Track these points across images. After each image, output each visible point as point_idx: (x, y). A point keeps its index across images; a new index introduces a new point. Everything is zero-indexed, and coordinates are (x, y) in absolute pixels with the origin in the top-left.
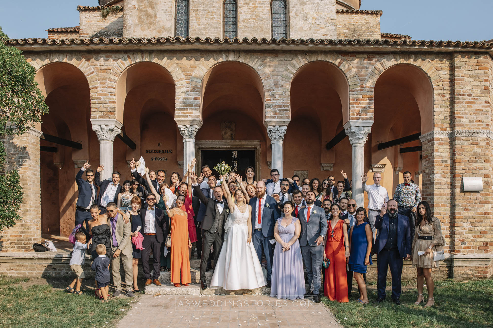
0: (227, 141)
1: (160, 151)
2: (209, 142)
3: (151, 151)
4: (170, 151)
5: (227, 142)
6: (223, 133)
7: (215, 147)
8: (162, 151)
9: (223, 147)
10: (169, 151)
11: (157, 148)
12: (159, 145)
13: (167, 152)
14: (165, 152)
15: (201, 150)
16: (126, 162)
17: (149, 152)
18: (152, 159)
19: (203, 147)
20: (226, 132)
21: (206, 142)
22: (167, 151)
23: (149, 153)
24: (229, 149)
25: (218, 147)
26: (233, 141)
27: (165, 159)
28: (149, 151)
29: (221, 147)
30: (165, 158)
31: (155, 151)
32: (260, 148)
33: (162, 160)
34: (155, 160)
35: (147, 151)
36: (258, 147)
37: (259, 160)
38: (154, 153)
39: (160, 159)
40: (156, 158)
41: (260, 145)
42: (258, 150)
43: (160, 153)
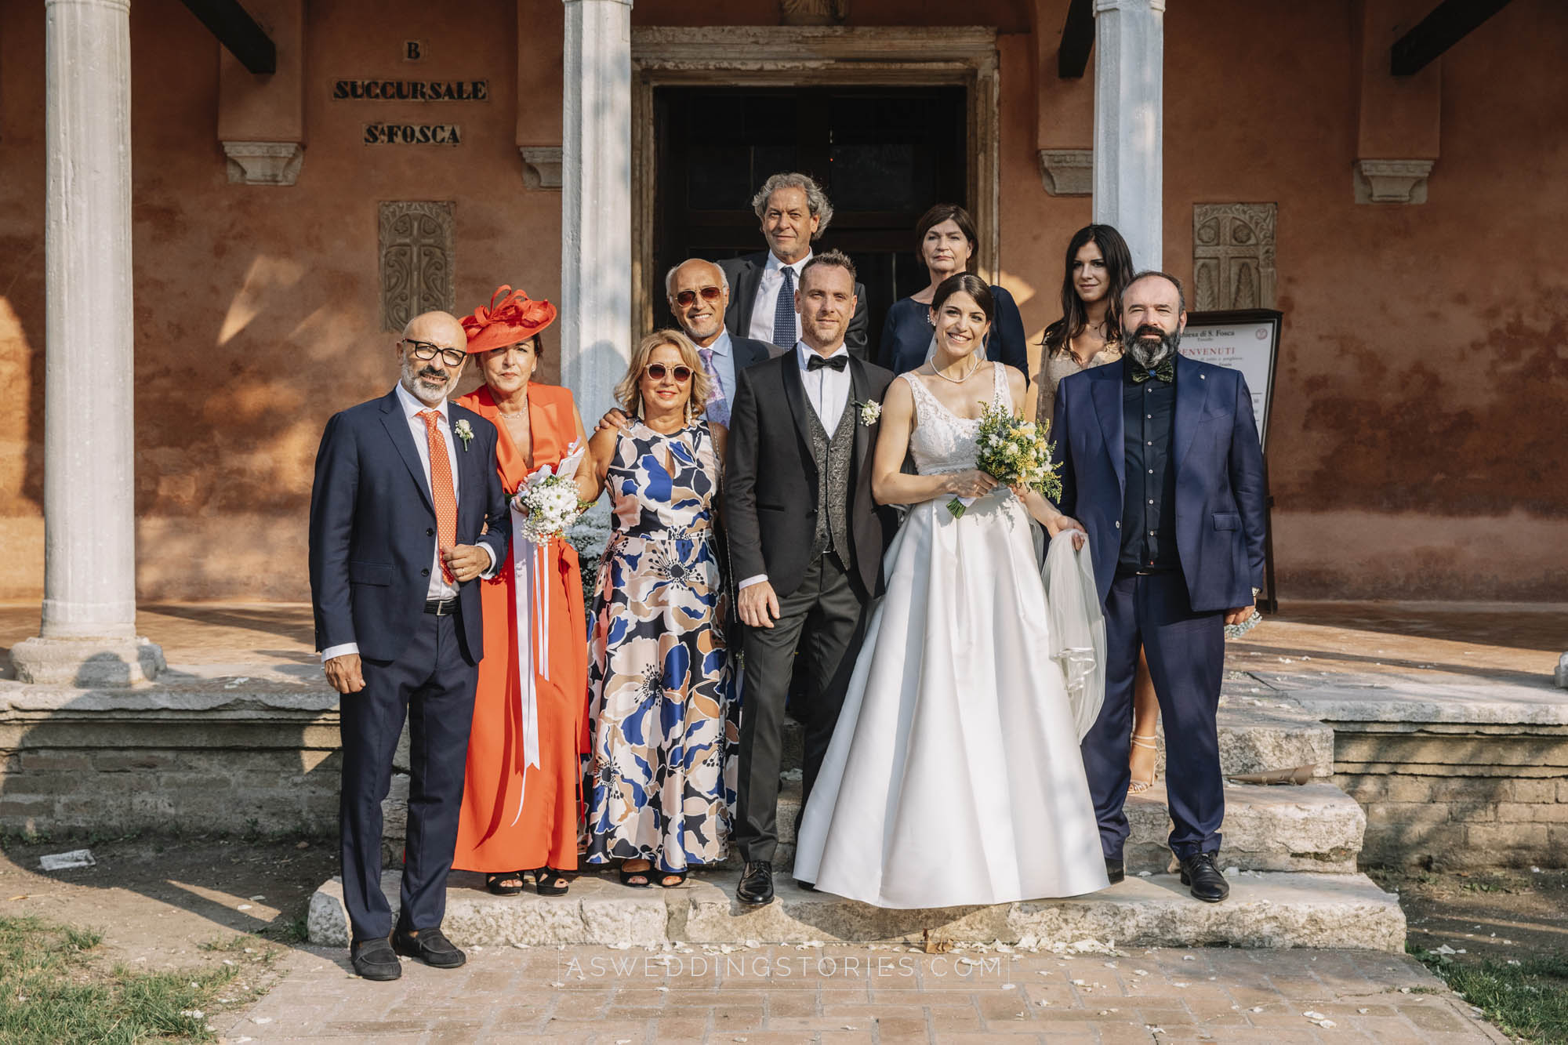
0: (808, 31)
1: (416, 90)
2: (699, 38)
3: (368, 89)
4: (476, 91)
5: (805, 40)
7: (737, 65)
8: (428, 91)
9: (780, 65)
10: (468, 88)
11: (405, 73)
12: (414, 52)
13: (456, 92)
14: (449, 93)
15: (655, 84)
16: (219, 147)
17: (356, 96)
18: (372, 135)
19: (670, 65)
21: (686, 39)
22: (460, 85)
23: (350, 100)
24: (815, 82)
25: (753, 66)
26: (840, 30)
27: (447, 134)
28: (354, 85)
29: (769, 66)
30: (448, 129)
31: (390, 90)
32: (996, 76)
33: (427, 139)
34: (385, 138)
35: (339, 86)
36: (988, 69)
37: (989, 142)
38: (381, 100)
39: (418, 134)
40: (390, 128)
41: (998, 53)
42: (986, 85)
43: (420, 99)
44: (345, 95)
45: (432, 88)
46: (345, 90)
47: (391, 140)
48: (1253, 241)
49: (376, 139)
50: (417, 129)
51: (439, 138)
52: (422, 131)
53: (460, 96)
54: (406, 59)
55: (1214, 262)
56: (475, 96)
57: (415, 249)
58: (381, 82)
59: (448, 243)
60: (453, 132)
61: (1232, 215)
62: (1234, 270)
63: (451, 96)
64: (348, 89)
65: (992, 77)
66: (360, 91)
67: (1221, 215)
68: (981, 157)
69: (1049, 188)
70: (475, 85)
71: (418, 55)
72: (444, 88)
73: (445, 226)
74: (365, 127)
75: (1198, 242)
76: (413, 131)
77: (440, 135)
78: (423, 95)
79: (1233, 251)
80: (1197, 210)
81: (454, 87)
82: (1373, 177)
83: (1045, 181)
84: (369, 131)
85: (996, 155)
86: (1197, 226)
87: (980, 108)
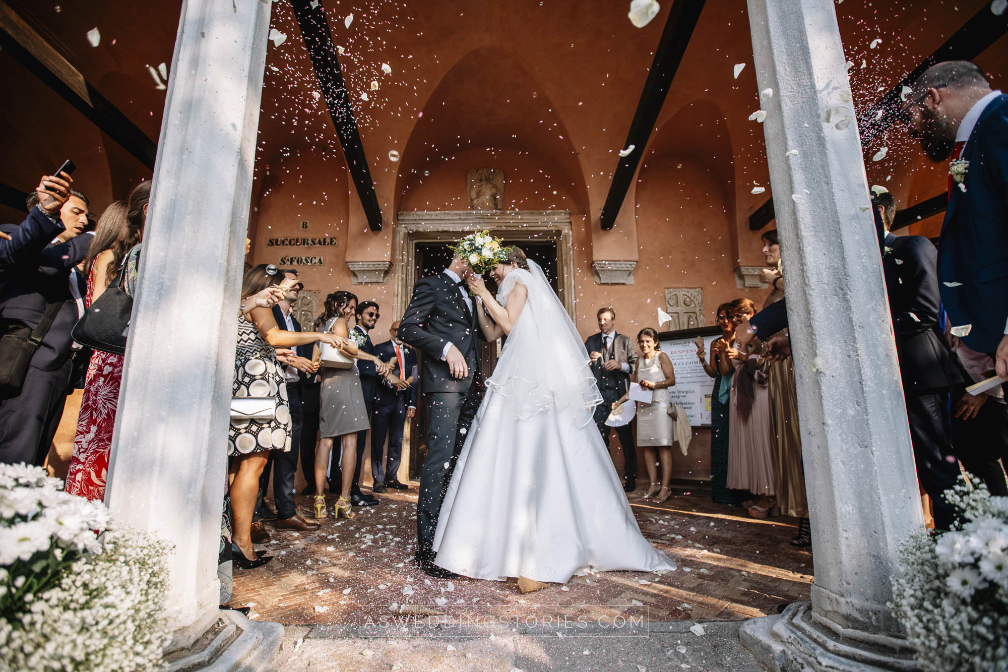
0: (485, 213)
1: (304, 242)
2: (434, 217)
3: (283, 242)
4: (331, 241)
6: (473, 194)
7: (452, 229)
8: (310, 242)
10: (328, 240)
11: (300, 234)
12: (305, 226)
13: (323, 242)
14: (320, 242)
15: (415, 241)
17: (277, 244)
18: (283, 262)
20: (480, 191)
21: (429, 217)
22: (325, 240)
23: (275, 246)
25: (459, 230)
26: (499, 212)
27: (317, 260)
28: (277, 240)
30: (318, 258)
31: (293, 242)
32: (571, 233)
33: (308, 262)
34: (289, 263)
35: (270, 241)
36: (566, 230)
37: (568, 262)
38: (289, 246)
39: (304, 261)
40: (292, 259)
41: (571, 223)
42: (566, 237)
43: (306, 246)
44: (273, 244)
45: (312, 241)
46: (273, 243)
47: (291, 263)
48: (693, 305)
49: (285, 263)
50: (304, 259)
51: (313, 262)
52: (306, 259)
53: (324, 244)
54: (301, 229)
55: (676, 315)
56: (331, 244)
57: (299, 313)
58: (289, 239)
59: (315, 310)
60: (320, 260)
61: (681, 293)
62: (686, 319)
63: (320, 244)
64: (274, 242)
65: (568, 234)
66: (279, 243)
67: (677, 293)
68: (565, 268)
69: (598, 281)
70: (331, 239)
71: (307, 227)
72: (317, 241)
73: (314, 302)
74: (280, 258)
75: (668, 306)
76: (302, 260)
77: (314, 261)
78: (308, 244)
79: (685, 309)
80: (666, 291)
81: (322, 240)
82: (746, 275)
83: (596, 278)
84: (282, 260)
85: (572, 267)
86: (667, 298)
87: (564, 248)
